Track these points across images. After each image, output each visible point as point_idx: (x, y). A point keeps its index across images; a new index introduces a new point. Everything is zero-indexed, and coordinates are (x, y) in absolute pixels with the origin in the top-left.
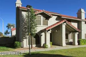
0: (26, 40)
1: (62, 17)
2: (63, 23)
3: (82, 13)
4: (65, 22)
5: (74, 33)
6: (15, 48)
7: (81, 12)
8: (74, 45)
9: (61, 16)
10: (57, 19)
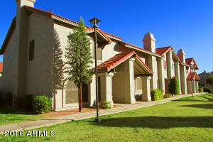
0: (61, 91)
1: (126, 46)
2: (131, 57)
3: (152, 42)
4: (134, 56)
5: (144, 78)
6: (37, 114)
7: (150, 39)
8: (146, 100)
9: (125, 44)
10: (116, 49)
